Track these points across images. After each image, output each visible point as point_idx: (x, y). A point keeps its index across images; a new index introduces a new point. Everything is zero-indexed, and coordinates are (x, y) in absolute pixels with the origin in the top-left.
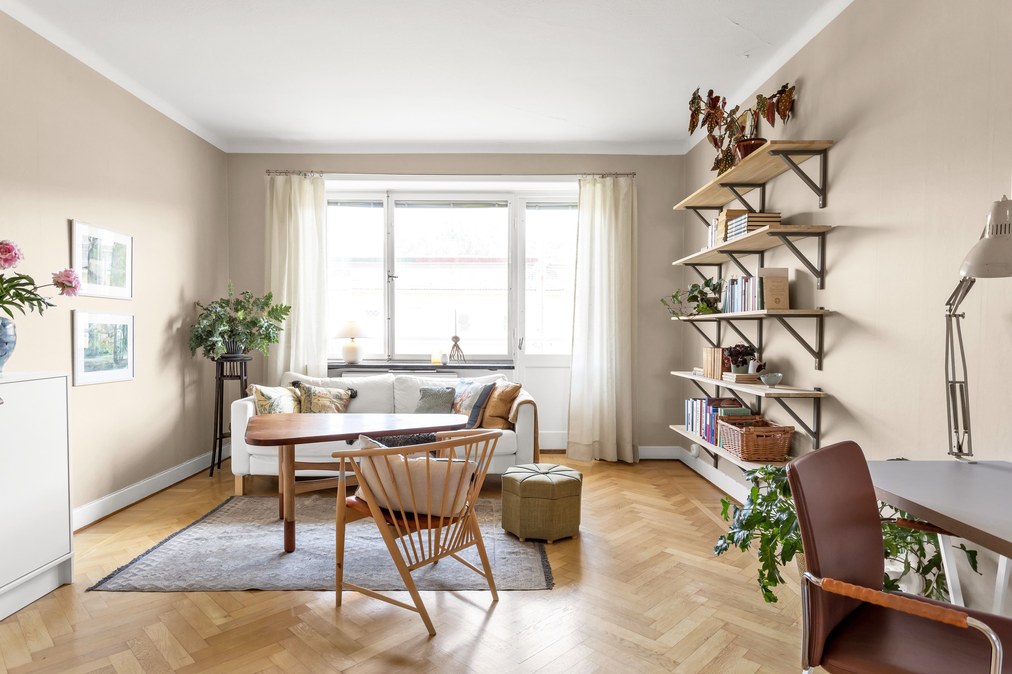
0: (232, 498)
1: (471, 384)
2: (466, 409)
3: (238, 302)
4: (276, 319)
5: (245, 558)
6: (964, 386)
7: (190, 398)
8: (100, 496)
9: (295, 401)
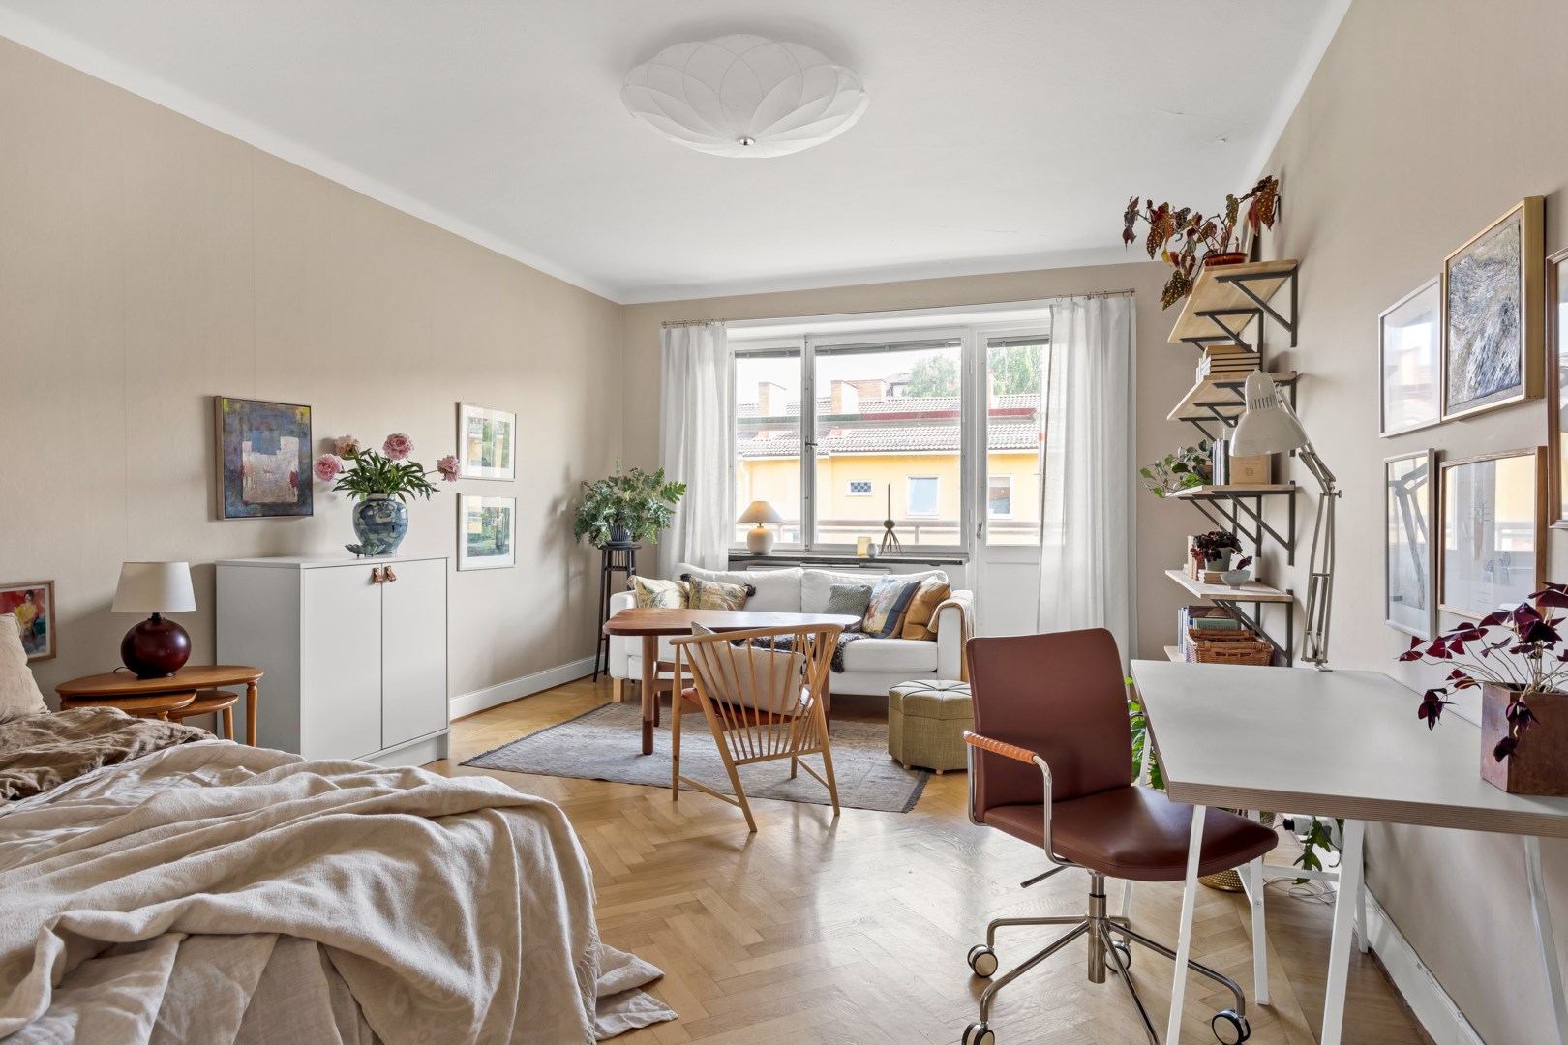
0: (609, 703)
1: (892, 581)
2: (881, 613)
3: (627, 481)
4: (670, 499)
5: (603, 755)
6: (1328, 579)
7: (576, 591)
8: (480, 687)
9: (682, 596)
